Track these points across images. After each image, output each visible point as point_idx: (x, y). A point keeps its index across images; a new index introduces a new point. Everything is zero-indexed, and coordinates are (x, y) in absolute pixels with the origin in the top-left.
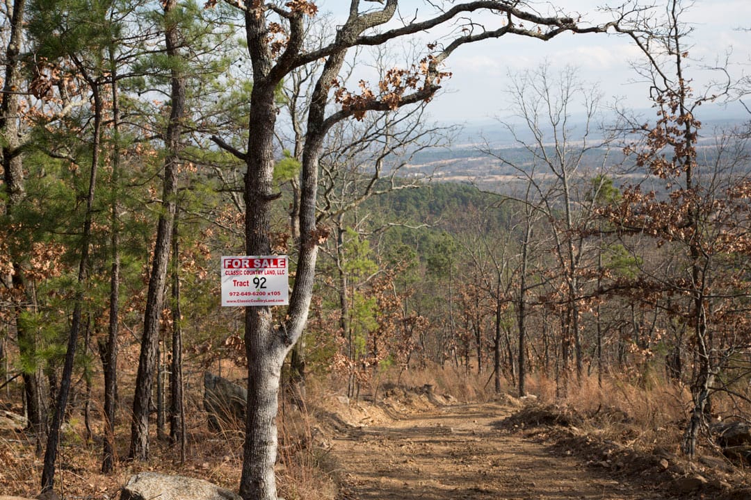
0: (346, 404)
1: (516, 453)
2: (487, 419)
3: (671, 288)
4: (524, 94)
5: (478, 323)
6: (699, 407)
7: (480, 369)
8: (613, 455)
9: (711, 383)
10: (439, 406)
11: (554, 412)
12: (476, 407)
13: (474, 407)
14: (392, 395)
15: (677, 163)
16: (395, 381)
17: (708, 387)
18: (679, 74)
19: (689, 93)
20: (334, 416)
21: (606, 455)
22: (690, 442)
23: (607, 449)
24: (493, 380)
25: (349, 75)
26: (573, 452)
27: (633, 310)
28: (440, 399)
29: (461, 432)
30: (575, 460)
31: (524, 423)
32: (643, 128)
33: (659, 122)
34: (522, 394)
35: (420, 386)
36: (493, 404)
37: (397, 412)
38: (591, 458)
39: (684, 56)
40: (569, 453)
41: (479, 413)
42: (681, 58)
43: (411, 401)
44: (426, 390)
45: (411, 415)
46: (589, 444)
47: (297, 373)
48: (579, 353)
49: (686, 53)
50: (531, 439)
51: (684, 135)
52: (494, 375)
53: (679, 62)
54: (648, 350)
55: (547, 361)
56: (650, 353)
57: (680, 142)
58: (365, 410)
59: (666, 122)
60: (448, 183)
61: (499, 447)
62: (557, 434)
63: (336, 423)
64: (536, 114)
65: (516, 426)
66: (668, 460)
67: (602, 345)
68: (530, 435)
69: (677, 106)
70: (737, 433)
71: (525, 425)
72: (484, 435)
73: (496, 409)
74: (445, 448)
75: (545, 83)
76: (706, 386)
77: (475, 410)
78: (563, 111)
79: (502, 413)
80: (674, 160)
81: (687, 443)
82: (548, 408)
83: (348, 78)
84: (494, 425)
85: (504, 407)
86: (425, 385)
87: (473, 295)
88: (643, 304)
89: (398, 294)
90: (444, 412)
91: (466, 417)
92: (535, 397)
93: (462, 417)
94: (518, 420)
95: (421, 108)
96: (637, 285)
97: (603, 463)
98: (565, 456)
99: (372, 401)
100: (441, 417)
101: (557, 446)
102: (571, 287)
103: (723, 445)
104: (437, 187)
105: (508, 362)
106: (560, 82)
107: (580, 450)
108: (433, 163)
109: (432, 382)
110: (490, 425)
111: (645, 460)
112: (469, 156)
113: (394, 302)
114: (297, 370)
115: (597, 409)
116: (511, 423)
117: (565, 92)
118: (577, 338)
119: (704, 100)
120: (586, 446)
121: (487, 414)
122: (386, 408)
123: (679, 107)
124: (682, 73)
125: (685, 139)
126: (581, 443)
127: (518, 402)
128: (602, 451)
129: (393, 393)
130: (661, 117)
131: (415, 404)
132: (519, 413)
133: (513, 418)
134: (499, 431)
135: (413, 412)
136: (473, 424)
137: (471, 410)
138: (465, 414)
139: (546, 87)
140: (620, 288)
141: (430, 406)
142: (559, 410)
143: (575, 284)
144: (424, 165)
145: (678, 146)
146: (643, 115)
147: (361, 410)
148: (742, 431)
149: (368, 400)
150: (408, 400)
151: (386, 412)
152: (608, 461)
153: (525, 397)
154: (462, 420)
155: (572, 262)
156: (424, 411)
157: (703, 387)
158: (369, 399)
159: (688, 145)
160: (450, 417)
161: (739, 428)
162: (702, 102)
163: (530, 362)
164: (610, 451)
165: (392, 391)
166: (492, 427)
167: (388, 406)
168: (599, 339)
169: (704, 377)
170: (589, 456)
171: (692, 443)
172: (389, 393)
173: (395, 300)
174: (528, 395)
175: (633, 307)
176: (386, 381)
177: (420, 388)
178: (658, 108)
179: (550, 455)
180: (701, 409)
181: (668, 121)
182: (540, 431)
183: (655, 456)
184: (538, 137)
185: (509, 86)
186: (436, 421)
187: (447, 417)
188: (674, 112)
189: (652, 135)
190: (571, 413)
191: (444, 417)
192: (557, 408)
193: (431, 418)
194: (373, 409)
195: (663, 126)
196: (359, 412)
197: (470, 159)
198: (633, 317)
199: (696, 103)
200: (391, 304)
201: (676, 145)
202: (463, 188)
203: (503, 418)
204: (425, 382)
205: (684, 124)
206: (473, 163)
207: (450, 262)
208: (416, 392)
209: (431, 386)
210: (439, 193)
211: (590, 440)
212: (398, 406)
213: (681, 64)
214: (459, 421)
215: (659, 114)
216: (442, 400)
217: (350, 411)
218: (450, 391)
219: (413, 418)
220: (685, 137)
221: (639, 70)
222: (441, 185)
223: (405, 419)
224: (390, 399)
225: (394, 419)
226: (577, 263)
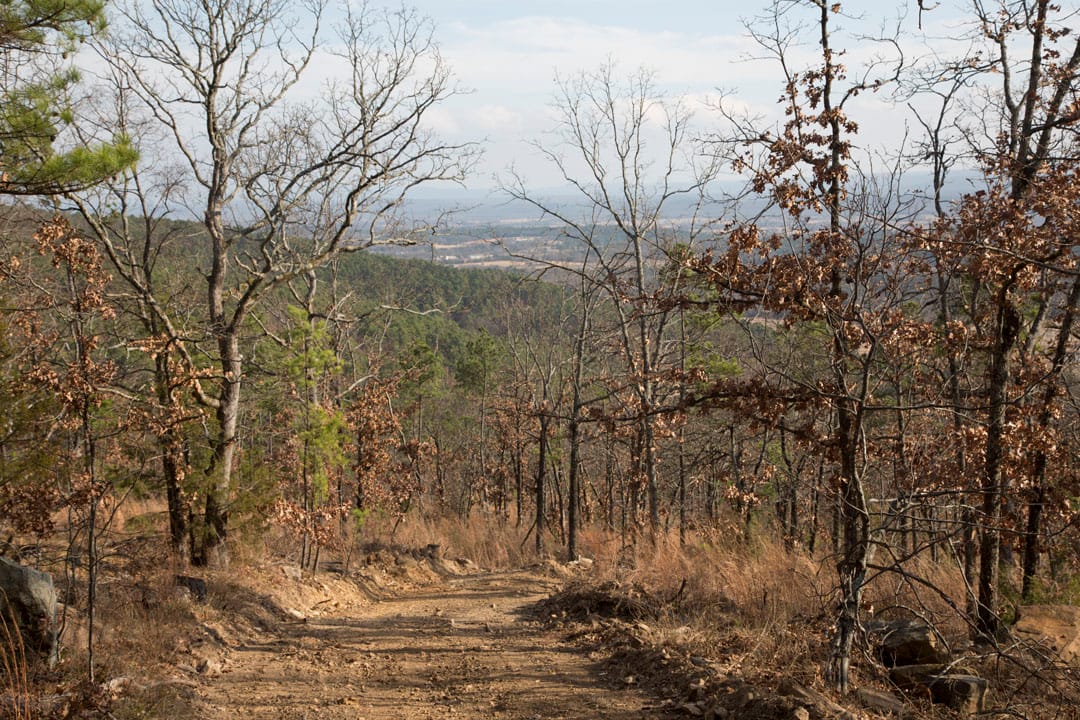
0: (295, 579)
1: (543, 678)
2: (514, 600)
3: (804, 397)
4: (578, 111)
5: (519, 455)
6: (853, 599)
7: (519, 519)
8: (708, 691)
9: (872, 557)
10: (447, 576)
11: (614, 593)
12: (502, 579)
13: (498, 579)
14: (375, 561)
15: (817, 191)
16: (384, 539)
17: (868, 565)
18: (824, 42)
19: (839, 74)
20: (266, 602)
21: (695, 691)
22: (839, 664)
23: (697, 676)
24: (533, 536)
25: (306, 63)
26: (637, 680)
27: (732, 436)
28: (451, 566)
29: (467, 627)
30: (641, 696)
31: (567, 610)
32: (763, 138)
33: (789, 126)
34: (572, 558)
35: (422, 547)
36: (526, 575)
37: (381, 589)
38: (670, 694)
39: (833, 10)
40: (631, 679)
41: (504, 588)
42: (829, 13)
43: (404, 571)
44: (429, 553)
45: (403, 591)
46: (666, 662)
47: (214, 530)
48: (654, 499)
49: (838, 5)
50: (572, 645)
51: (829, 144)
52: (535, 530)
53: (824, 20)
54: (752, 495)
55: (611, 508)
56: (755, 499)
57: (822, 157)
58: (326, 587)
59: (799, 126)
60: (489, 269)
61: (516, 661)
62: (615, 635)
63: (264, 614)
64: (596, 142)
65: (554, 616)
66: (807, 707)
67: (687, 486)
68: (571, 637)
69: (819, 95)
70: (908, 640)
71: (568, 614)
72: (499, 633)
73: (530, 582)
74: (422, 666)
75: (608, 94)
76: (864, 563)
77: (499, 584)
78: (635, 136)
79: (538, 588)
80: (813, 185)
81: (835, 664)
82: (603, 588)
83: (303, 67)
84: (522, 613)
85: (544, 579)
86: (429, 546)
87: (512, 415)
88: (757, 423)
89: (395, 410)
90: (453, 587)
91: (483, 596)
92: (591, 561)
93: (478, 596)
94: (557, 606)
95: (416, 115)
96: (747, 392)
97: (691, 706)
98: (624, 686)
99: (341, 572)
100: (445, 597)
101: (612, 663)
102: (644, 400)
103: (888, 663)
104: (473, 275)
105: (557, 508)
106: (630, 92)
107: (651, 675)
108: (469, 243)
109: (442, 541)
110: (516, 612)
111: (766, 706)
112: (518, 235)
113: (389, 423)
114: (212, 525)
115: (679, 587)
116: (547, 610)
117: (637, 107)
118: (651, 476)
119: (863, 87)
120: (662, 667)
121: (516, 592)
122: (362, 583)
123: (822, 98)
124: (829, 40)
125: (830, 153)
126: (653, 660)
127: (564, 570)
128: (688, 681)
129: (378, 559)
130: (793, 117)
131: (410, 575)
132: (560, 594)
133: (549, 603)
134: (528, 624)
135: (406, 587)
136: (490, 610)
137: (493, 584)
138: (483, 592)
139: (609, 99)
140: (721, 396)
141: (434, 576)
142: (621, 590)
143: (649, 397)
144: (459, 246)
145: (819, 164)
146: (763, 117)
147: (320, 587)
148: (916, 635)
149: (335, 571)
150: (400, 569)
151: (362, 588)
152: (699, 703)
153: (576, 562)
154: (476, 602)
155: (645, 363)
156: (423, 586)
157: (859, 565)
158: (336, 569)
159: (835, 160)
160: (460, 596)
161: (911, 631)
162: (859, 90)
163: (587, 508)
164: (702, 682)
165: (376, 556)
166: (518, 616)
167: (367, 578)
168: (682, 478)
169: (862, 548)
170: (665, 690)
171: (842, 664)
172: (372, 557)
173: (390, 419)
174: (582, 559)
175: (732, 432)
176: (370, 540)
177: (421, 550)
178: (787, 104)
179: (601, 683)
180: (855, 603)
181: (804, 124)
182: (590, 629)
183: (784, 698)
184: (599, 174)
185: (556, 98)
186: (435, 603)
187: (454, 596)
188: (814, 106)
189: (776, 147)
190: (639, 595)
191: (450, 596)
192: (617, 587)
193: (430, 598)
194: (340, 584)
195: (795, 131)
196: (315, 591)
197: (518, 239)
198: (733, 446)
199: (850, 92)
200: (384, 425)
201: (815, 162)
202: (509, 277)
203: (537, 598)
204: (428, 542)
205: (829, 125)
206: (522, 244)
207: (486, 370)
208: (414, 556)
209: (438, 546)
210: (477, 282)
211: (668, 656)
212: (384, 578)
213: (828, 24)
214: (470, 603)
215: (789, 112)
216: (454, 568)
217: (299, 589)
218: (469, 554)
219: (404, 598)
220: (830, 148)
221: (759, 38)
222: (480, 271)
223: (391, 600)
224: (371, 567)
225: (374, 600)
226: (653, 364)
